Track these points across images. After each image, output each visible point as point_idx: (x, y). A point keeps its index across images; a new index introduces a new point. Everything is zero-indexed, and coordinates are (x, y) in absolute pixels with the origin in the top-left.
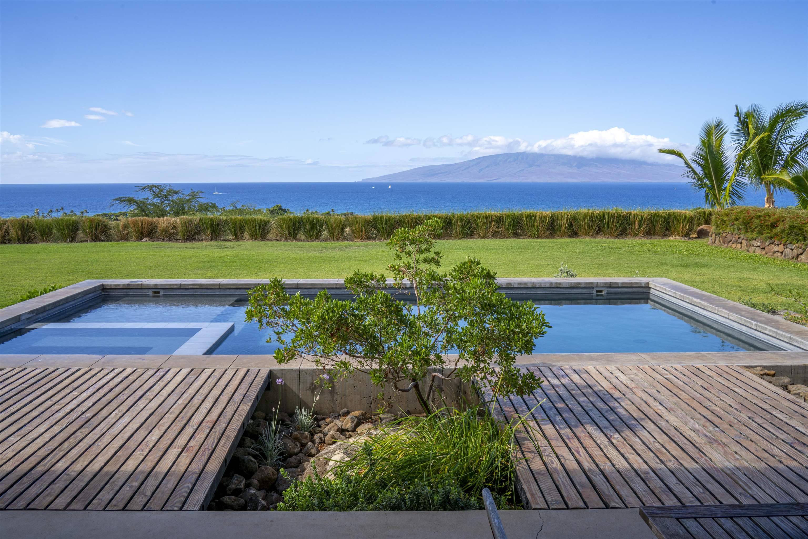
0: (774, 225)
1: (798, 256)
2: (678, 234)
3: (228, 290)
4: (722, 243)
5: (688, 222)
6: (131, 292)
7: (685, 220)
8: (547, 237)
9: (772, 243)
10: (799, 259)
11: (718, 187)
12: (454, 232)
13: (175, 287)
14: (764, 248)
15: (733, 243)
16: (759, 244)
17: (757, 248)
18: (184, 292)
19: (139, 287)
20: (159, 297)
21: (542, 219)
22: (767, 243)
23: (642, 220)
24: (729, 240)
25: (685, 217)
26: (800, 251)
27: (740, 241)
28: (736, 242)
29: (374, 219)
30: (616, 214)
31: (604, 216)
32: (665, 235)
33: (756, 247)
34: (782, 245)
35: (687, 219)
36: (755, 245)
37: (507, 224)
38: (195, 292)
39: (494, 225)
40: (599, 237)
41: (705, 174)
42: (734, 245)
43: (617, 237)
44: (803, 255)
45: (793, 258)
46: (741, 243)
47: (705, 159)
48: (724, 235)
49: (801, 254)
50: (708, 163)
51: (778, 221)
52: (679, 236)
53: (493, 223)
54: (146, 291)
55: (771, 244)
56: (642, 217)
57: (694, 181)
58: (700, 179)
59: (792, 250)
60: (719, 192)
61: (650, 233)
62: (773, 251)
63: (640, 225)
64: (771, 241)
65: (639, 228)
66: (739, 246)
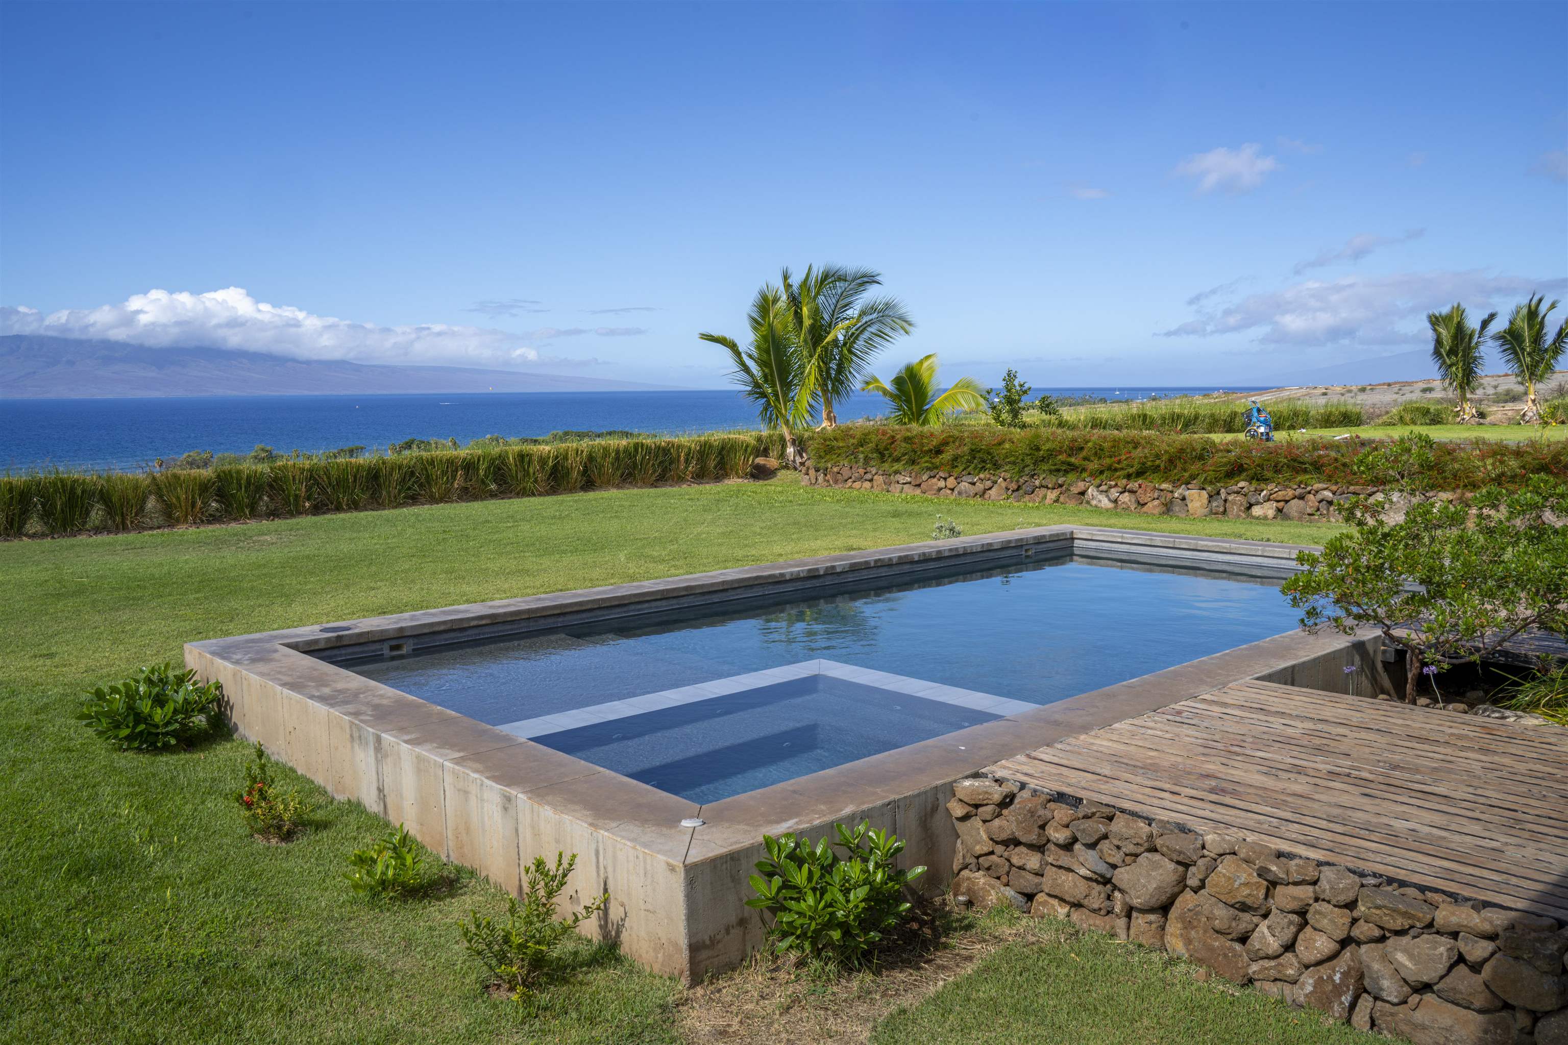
0: (938, 451)
1: (985, 490)
2: (737, 473)
3: (542, 621)
4: (831, 482)
5: (750, 454)
6: (341, 655)
7: (746, 450)
8: (548, 493)
9: (934, 477)
10: (986, 496)
11: (783, 397)
12: (384, 493)
13: (442, 628)
14: (919, 485)
15: (854, 482)
16: (909, 479)
17: (905, 486)
18: (458, 638)
19: (362, 641)
20: (402, 657)
21: (543, 461)
22: (925, 477)
23: (689, 455)
24: (846, 478)
25: (747, 446)
26: (989, 483)
27: (869, 476)
28: (860, 479)
29: (218, 476)
30: (653, 446)
31: (636, 450)
32: (717, 478)
33: (904, 484)
34: (952, 478)
35: (749, 450)
36: (902, 481)
37: (482, 473)
38: (479, 634)
39: (461, 476)
40: (627, 486)
41: (765, 376)
42: (857, 485)
43: (653, 485)
44: (994, 489)
45: (976, 494)
46: (871, 480)
47: (767, 352)
48: (835, 469)
49: (990, 489)
50: (771, 360)
51: (945, 443)
52: (739, 477)
53: (459, 473)
54: (377, 646)
55: (931, 477)
56: (690, 449)
57: (750, 388)
58: (757, 385)
59: (974, 484)
60: (785, 404)
61: (701, 476)
62: (936, 487)
63: (687, 461)
64: (932, 474)
65: (686, 468)
66: (867, 485)
